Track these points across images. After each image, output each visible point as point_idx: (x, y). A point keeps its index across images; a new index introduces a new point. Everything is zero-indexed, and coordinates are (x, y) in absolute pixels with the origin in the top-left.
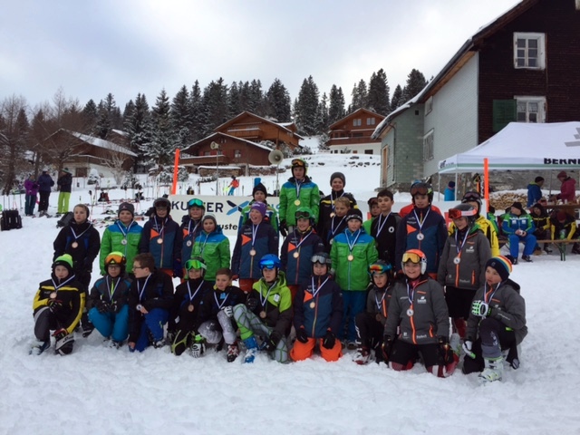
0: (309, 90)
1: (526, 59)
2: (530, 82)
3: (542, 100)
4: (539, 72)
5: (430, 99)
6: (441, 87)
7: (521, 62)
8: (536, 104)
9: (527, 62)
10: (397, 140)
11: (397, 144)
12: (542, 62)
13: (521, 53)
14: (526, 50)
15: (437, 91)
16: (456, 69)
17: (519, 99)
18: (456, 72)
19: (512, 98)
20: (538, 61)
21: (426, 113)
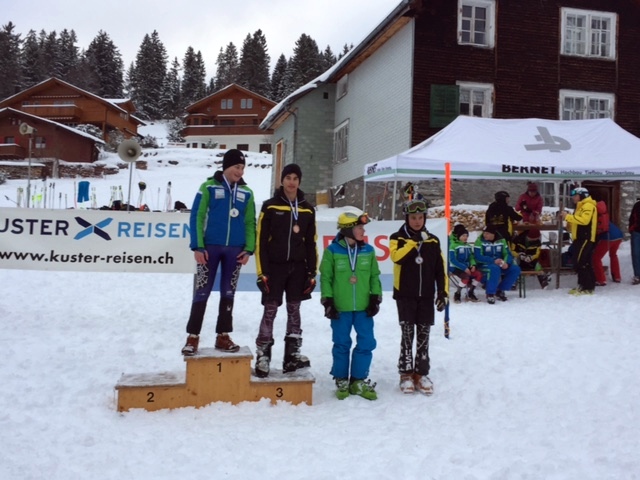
0: (152, 52)
1: (472, 32)
2: (476, 64)
3: (488, 89)
4: (486, 51)
5: (345, 78)
6: (360, 62)
7: (466, 36)
8: (481, 93)
9: (472, 37)
10: (299, 132)
11: (299, 137)
12: (490, 39)
13: (466, 25)
14: (473, 20)
15: (354, 68)
16: (383, 39)
17: (463, 85)
18: (383, 43)
19: (454, 83)
20: (486, 36)
21: (338, 97)
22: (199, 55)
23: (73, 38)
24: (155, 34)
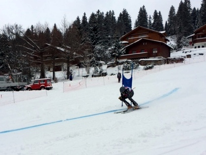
0: (143, 13)
22: (160, 13)
23: (113, 13)
24: (144, 7)
